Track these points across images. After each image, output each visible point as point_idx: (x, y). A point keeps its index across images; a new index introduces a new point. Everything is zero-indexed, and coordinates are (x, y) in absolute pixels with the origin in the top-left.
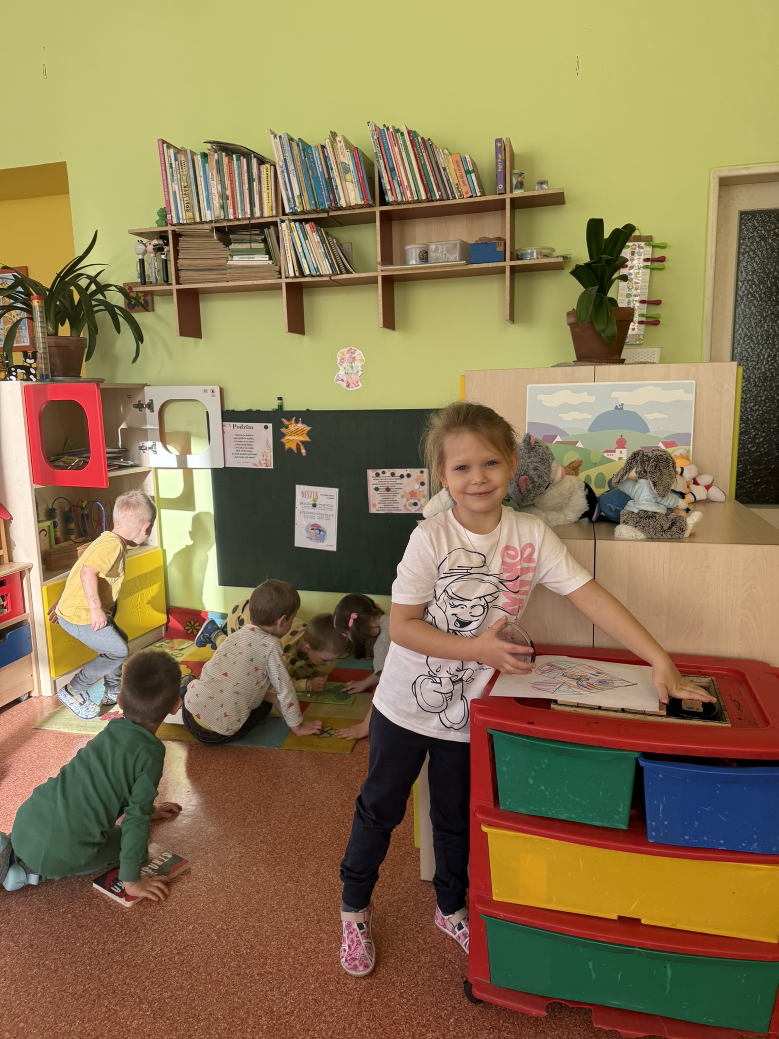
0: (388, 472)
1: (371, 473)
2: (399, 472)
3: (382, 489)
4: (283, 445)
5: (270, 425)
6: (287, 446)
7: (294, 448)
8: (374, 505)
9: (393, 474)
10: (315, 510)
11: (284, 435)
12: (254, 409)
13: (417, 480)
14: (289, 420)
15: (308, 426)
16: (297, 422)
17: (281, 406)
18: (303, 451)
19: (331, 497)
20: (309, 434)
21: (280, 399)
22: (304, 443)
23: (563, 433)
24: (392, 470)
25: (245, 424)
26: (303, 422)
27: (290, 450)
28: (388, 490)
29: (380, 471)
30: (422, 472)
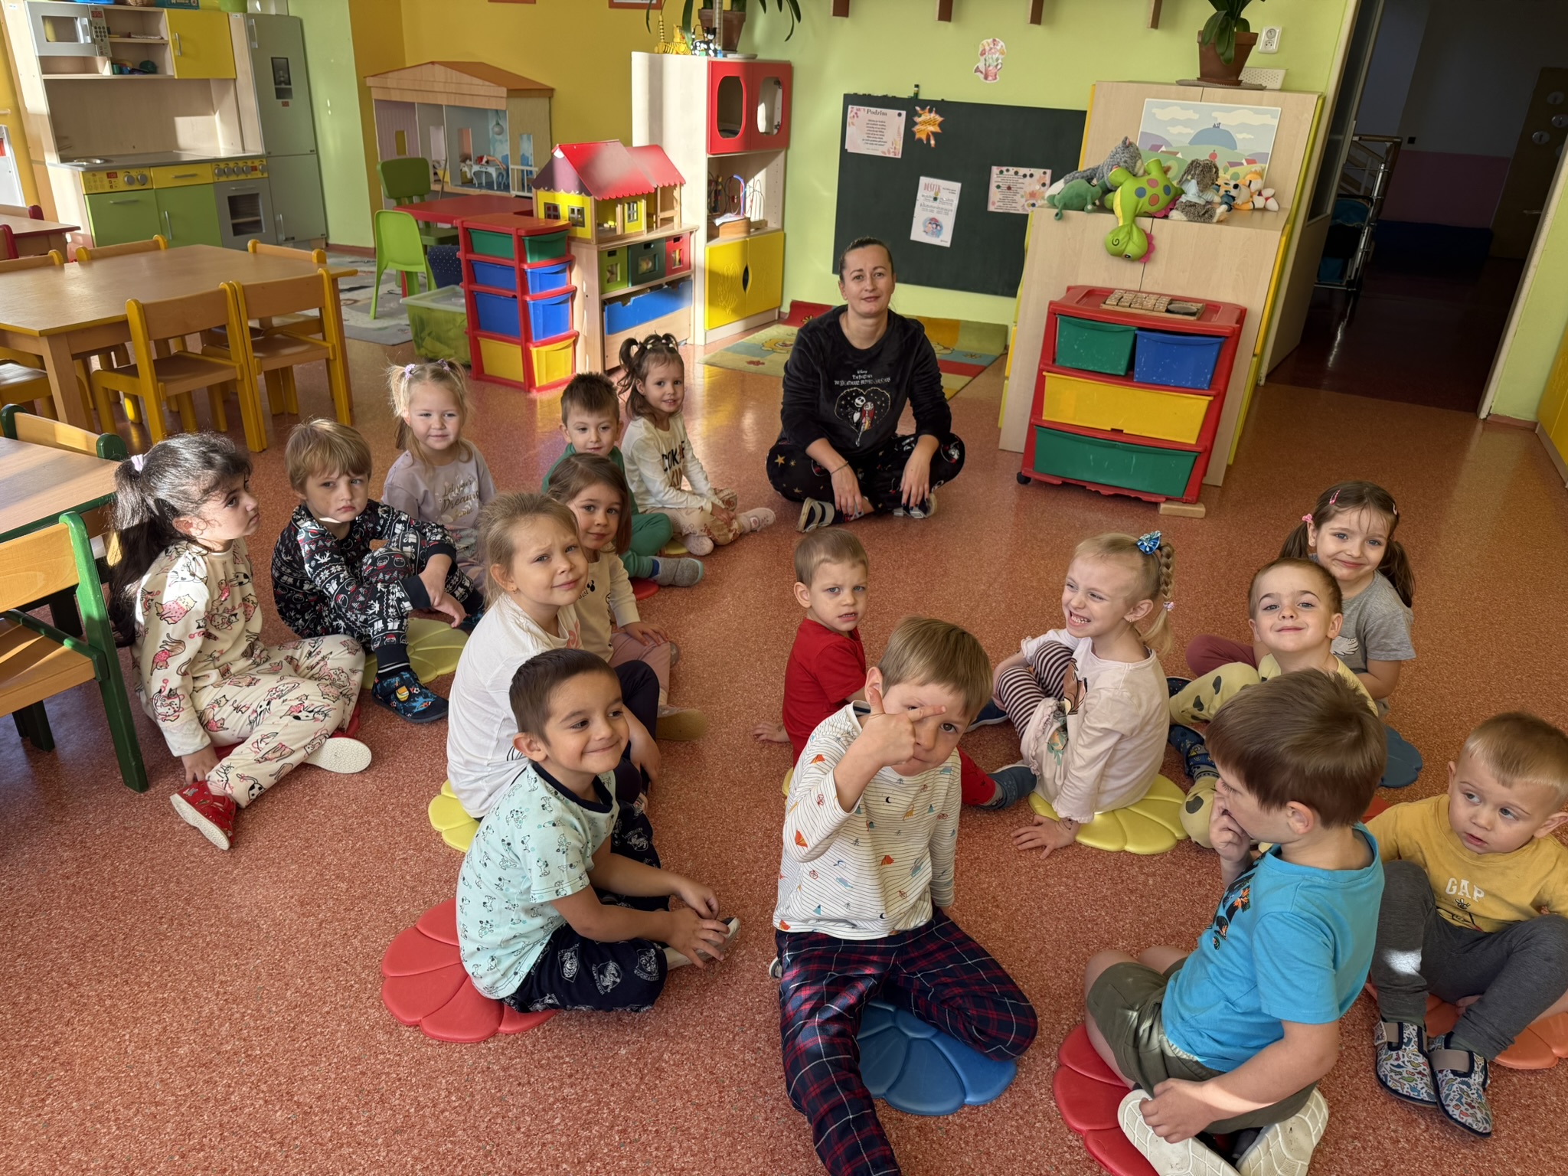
0: (1012, 170)
1: (995, 170)
2: (1022, 171)
3: (1004, 188)
4: (914, 134)
5: (904, 113)
6: (917, 136)
7: (924, 137)
8: (994, 203)
9: (1016, 173)
10: (935, 204)
11: (915, 124)
12: (890, 94)
13: (1038, 181)
14: (923, 108)
15: (941, 116)
16: (930, 111)
17: (916, 94)
18: (933, 142)
19: (953, 192)
20: (940, 125)
21: (917, 86)
22: (934, 134)
23: (1168, 144)
24: (1015, 169)
25: (879, 110)
26: (936, 112)
27: (920, 140)
28: (1009, 188)
29: (1004, 169)
30: (1045, 173)
